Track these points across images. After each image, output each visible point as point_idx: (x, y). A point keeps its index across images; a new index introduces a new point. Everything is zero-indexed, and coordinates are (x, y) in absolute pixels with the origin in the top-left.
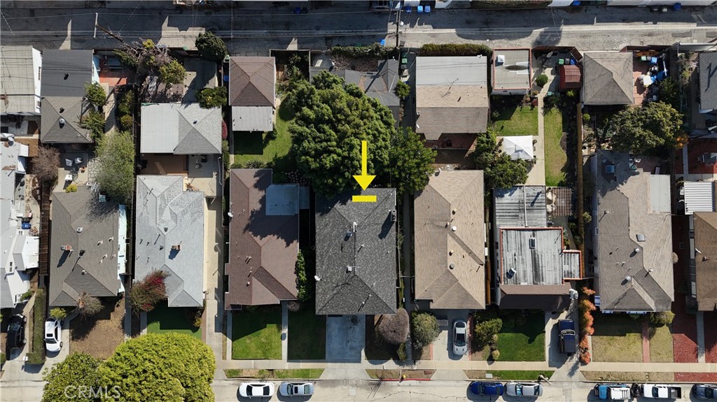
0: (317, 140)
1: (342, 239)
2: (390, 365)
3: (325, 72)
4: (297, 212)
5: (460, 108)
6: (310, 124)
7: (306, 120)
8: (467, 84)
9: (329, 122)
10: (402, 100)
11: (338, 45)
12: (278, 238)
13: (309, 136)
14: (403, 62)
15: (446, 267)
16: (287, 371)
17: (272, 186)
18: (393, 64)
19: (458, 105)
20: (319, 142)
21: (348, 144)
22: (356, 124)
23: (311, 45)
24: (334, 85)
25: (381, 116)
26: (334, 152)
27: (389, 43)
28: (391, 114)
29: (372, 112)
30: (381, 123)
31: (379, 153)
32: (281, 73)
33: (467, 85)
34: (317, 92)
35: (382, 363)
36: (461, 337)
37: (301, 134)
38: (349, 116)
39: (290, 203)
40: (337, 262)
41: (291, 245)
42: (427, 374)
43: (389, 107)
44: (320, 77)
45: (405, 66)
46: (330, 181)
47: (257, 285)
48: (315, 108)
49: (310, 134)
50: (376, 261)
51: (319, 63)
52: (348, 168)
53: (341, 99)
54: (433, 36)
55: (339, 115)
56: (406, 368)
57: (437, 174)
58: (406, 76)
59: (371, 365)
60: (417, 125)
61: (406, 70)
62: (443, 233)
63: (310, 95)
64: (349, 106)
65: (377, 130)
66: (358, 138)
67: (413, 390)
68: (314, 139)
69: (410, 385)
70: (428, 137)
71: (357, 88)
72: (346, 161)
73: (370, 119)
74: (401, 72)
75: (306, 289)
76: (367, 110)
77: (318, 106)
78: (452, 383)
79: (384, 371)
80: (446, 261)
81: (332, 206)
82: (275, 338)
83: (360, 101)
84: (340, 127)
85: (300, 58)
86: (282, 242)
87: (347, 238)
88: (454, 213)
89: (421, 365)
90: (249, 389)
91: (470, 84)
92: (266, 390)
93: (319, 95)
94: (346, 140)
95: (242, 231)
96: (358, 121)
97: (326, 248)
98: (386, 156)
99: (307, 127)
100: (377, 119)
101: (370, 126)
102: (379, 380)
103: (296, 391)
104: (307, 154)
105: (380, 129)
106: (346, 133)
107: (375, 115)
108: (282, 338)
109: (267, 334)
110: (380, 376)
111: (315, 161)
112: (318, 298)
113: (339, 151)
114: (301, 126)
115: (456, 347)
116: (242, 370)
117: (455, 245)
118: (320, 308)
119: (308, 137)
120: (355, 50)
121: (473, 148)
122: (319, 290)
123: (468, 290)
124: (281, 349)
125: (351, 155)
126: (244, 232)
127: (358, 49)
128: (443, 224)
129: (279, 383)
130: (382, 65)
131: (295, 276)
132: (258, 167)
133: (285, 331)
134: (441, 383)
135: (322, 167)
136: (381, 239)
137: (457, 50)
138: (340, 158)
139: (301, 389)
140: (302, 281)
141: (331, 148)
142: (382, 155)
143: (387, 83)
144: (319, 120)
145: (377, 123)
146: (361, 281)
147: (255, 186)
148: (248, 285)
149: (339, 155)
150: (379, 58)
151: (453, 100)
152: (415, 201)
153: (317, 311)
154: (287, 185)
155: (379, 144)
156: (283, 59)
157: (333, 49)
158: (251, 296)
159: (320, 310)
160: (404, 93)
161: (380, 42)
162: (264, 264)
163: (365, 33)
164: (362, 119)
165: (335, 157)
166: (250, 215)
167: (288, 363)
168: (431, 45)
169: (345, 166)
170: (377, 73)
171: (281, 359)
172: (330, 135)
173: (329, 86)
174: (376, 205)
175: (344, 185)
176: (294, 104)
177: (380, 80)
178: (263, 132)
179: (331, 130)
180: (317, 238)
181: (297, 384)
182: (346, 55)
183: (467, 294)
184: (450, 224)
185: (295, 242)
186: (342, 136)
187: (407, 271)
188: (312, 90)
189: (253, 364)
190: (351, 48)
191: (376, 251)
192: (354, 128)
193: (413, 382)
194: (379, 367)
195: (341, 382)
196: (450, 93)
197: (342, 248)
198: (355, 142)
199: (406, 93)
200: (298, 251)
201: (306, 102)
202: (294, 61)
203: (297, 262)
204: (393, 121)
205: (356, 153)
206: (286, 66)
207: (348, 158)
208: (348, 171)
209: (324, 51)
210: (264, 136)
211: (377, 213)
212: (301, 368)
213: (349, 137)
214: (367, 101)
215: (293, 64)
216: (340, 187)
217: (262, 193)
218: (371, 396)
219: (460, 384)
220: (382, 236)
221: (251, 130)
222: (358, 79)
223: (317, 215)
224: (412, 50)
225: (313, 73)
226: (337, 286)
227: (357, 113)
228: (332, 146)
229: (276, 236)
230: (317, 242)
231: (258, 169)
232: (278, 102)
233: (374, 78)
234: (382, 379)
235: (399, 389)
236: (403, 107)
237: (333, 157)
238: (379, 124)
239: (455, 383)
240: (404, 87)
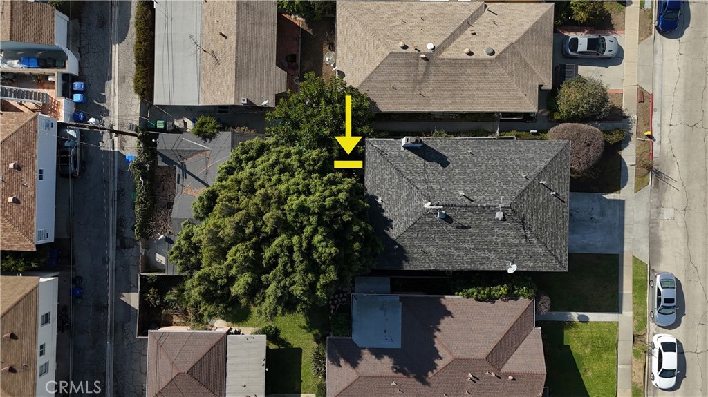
0: (290, 270)
1: (449, 227)
2: (629, 155)
3: (172, 253)
4: (396, 297)
5: (237, 34)
6: (261, 281)
7: (255, 290)
8: (199, 24)
9: (258, 248)
10: (223, 129)
11: (133, 228)
12: (439, 330)
13: (282, 284)
14: (162, 127)
15: (491, 61)
16: (636, 314)
17: (355, 337)
18: (165, 142)
19: (232, 38)
20: (292, 266)
21: (296, 216)
22: (263, 201)
23: (132, 270)
24: (194, 239)
25: (248, 159)
26: (310, 239)
27: (131, 149)
28: (246, 143)
29: (243, 174)
30: (260, 160)
31: (310, 165)
32: (176, 319)
33: (202, 23)
34: (205, 269)
35: (626, 168)
36: (592, 44)
37: (279, 300)
38: (248, 214)
39: (382, 309)
40: (487, 236)
41: (448, 309)
42: (644, 98)
43: (233, 147)
44: (179, 261)
45: (169, 124)
46: (357, 246)
47: (513, 364)
48: (233, 271)
49: (279, 282)
50: (485, 171)
51: (161, 259)
52: (337, 216)
53: (218, 227)
54: (122, 79)
55: (247, 231)
56: (634, 130)
57: (342, 74)
58: (185, 123)
59: (628, 185)
60: (263, 104)
61: (176, 123)
62: (436, 66)
63: (210, 282)
64: (231, 213)
65: (272, 166)
66: (286, 199)
67: (667, 121)
68: (287, 274)
69: (660, 125)
70: (282, 87)
71: (201, 199)
72: (325, 219)
73: (254, 178)
74: (177, 130)
75: (519, 286)
76: (239, 182)
77: (230, 267)
78: (658, 61)
79: (637, 165)
80: (482, 61)
81: (394, 242)
82: (585, 331)
83: (223, 194)
84: (268, 230)
85: (152, 290)
86: (445, 323)
87: (448, 219)
88: (405, 47)
89: (629, 107)
90: (665, 374)
91: (199, 17)
92: (668, 347)
93: (210, 265)
94: (290, 218)
95: (427, 387)
96: (257, 199)
97: (462, 254)
98: (315, 153)
99: (267, 287)
100: (254, 167)
101: (266, 177)
102: (652, 172)
103: (671, 301)
104: (312, 287)
105: (270, 162)
106: (278, 218)
107: (247, 169)
108: (585, 321)
109: (580, 344)
110: (645, 171)
111: (324, 272)
112: (541, 267)
113: (308, 230)
114: (264, 298)
115: (607, 53)
116: (633, 383)
117: (456, 47)
118: (558, 265)
119: (285, 286)
120: (142, 203)
121: (299, 21)
122: (530, 266)
123: (526, 27)
124: (603, 322)
125: (317, 210)
126: (428, 384)
127: (139, 197)
128: (422, 66)
129: (653, 326)
130: (165, 159)
131: (498, 302)
132: (324, 359)
133: (575, 316)
134: (657, 78)
135: (334, 260)
136: (448, 163)
137: (145, 40)
138: (321, 229)
139: (665, 293)
140: (508, 291)
141: (304, 244)
142: (313, 160)
143: (195, 152)
144: (256, 266)
145: (261, 166)
146: (519, 197)
147: (354, 365)
148: (514, 379)
149: (315, 231)
150: (154, 165)
151: (224, 46)
152: (384, 110)
153: (563, 269)
154: (354, 312)
155: (296, 164)
156: (152, 317)
157: (137, 237)
158: (532, 375)
159: (561, 265)
160: (211, 125)
161: (128, 162)
162: (482, 353)
163: (113, 187)
164: (253, 191)
165: (318, 237)
166: (400, 375)
167: (623, 312)
168: (136, 80)
169: (333, 221)
170: (178, 168)
171: (618, 322)
172: (281, 246)
173: (196, 248)
174: (394, 171)
175: (362, 223)
176: (225, 308)
177: (190, 164)
178: (267, 347)
179: (274, 245)
180: (444, 267)
181: (659, 300)
182: (148, 216)
183: (533, 30)
184: (424, 53)
185: (443, 302)
186: (283, 225)
187: (487, 126)
188: (201, 278)
189: (625, 366)
190: (138, 208)
191: (468, 171)
192: (269, 205)
193: (656, 119)
194: (632, 172)
195: (653, 230)
196: (213, 52)
197: (463, 227)
198: (295, 203)
199: (212, 122)
200: (458, 297)
201: (222, 287)
202: (155, 299)
203: (477, 299)
204: (257, 140)
205: (313, 202)
206: (164, 312)
207: (320, 215)
208: (341, 216)
209: (142, 251)
210: (272, 346)
211: (407, 169)
212: (631, 292)
213: (285, 214)
214: (224, 183)
215: (162, 300)
216: (365, 230)
217: (366, 355)
218: (675, 184)
219: (659, 48)
220: (444, 162)
221: (264, 369)
222: (187, 198)
223: (407, 267)
224: (143, 112)
225: (174, 271)
226: (525, 236)
227: (244, 201)
228: (300, 242)
229: (437, 334)
230: (450, 268)
231: (327, 360)
232: (220, 326)
233: (185, 171)
234: (650, 169)
235: (665, 141)
236: (234, 128)
237: (319, 242)
238: (262, 163)
239: (658, 55)
240: (202, 124)
